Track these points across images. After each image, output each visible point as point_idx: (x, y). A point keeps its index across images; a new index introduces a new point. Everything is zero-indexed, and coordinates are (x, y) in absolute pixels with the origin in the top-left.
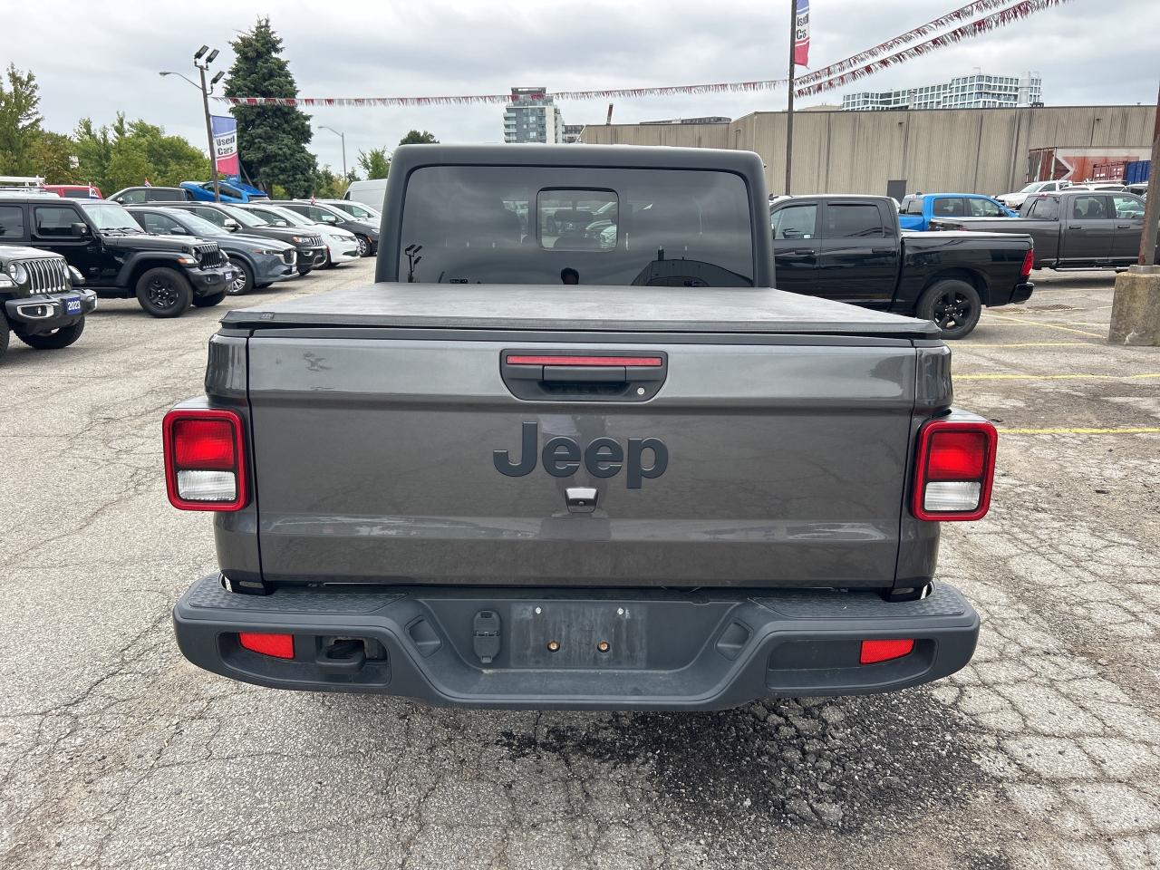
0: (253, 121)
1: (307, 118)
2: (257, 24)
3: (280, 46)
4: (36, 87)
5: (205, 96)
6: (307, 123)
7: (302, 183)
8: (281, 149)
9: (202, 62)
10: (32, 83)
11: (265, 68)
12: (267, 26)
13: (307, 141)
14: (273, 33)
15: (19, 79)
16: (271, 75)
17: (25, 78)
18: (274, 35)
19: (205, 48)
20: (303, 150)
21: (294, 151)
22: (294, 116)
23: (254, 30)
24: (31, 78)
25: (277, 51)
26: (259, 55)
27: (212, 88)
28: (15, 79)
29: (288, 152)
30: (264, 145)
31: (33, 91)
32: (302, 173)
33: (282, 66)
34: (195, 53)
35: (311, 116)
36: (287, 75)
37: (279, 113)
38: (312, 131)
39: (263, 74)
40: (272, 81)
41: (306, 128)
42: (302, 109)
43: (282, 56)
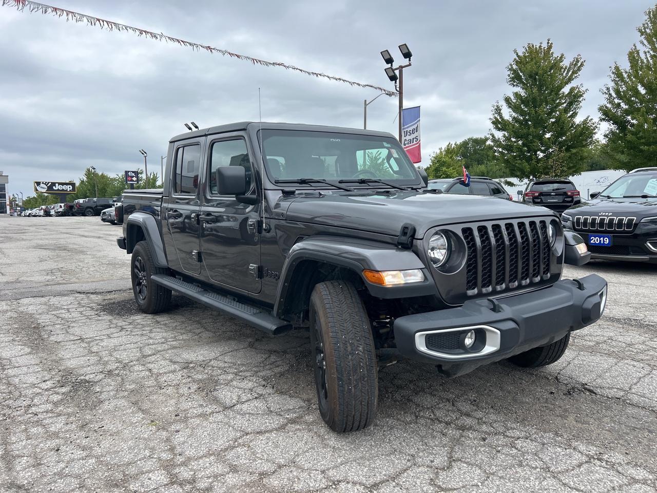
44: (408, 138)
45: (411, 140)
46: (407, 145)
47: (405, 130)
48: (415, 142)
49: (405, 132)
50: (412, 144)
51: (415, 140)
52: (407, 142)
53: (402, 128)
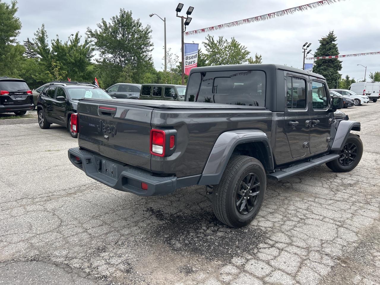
0: (321, 64)
1: (341, 62)
2: (329, 33)
3: (335, 39)
4: (261, 59)
5: (304, 57)
6: (341, 64)
7: (334, 84)
8: (328, 73)
9: (305, 47)
10: (261, 58)
11: (329, 47)
12: (332, 33)
13: (340, 70)
14: (334, 35)
15: (258, 57)
16: (330, 49)
17: (259, 57)
18: (334, 36)
19: (307, 43)
20: (337, 73)
21: (334, 73)
22: (336, 62)
23: (328, 35)
24: (261, 57)
25: (334, 41)
26: (328, 43)
27: (307, 55)
28: (257, 57)
29: (331, 74)
30: (323, 72)
31: (260, 60)
32: (335, 80)
33: (335, 45)
34: (303, 45)
35: (342, 61)
36: (337, 48)
37: (330, 61)
38: (342, 66)
39: (328, 49)
40: (330, 51)
41: (340, 66)
42: (339, 59)
43: (335, 43)
44: (188, 61)
45: (190, 62)
46: (188, 65)
47: (187, 56)
48: (192, 64)
49: (186, 57)
50: (191, 65)
51: (193, 62)
52: (188, 63)
53: (184, 54)
